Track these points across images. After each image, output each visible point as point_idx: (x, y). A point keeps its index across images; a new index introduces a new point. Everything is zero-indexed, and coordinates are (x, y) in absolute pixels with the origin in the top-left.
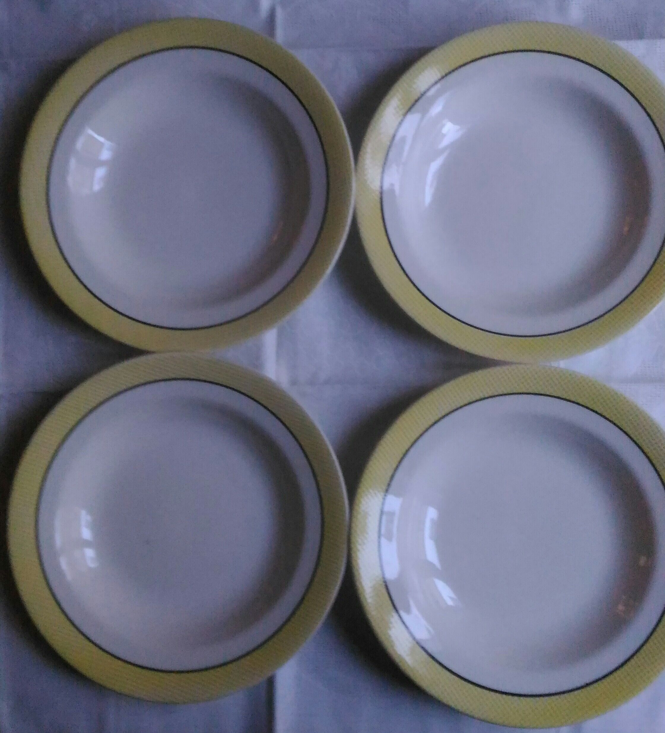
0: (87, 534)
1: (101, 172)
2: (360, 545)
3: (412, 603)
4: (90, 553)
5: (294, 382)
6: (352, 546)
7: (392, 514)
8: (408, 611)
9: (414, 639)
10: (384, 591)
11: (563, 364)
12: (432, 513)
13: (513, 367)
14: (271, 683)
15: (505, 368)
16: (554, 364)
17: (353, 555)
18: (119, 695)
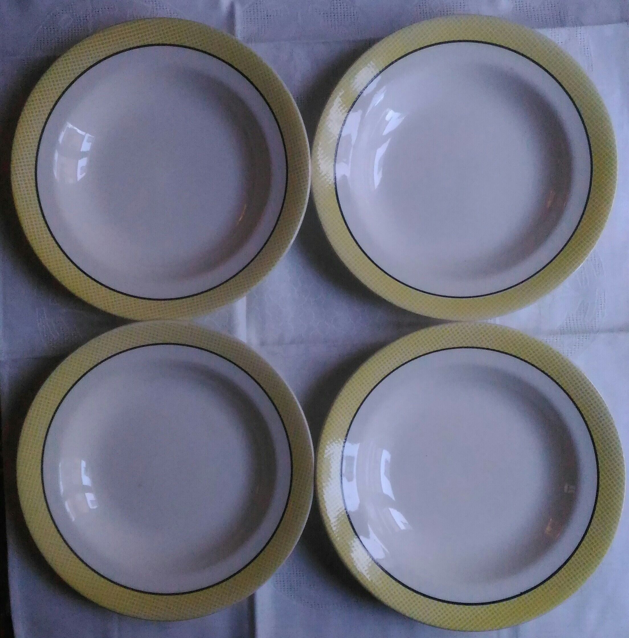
0: (86, 481)
1: (83, 162)
2: (324, 482)
3: (370, 529)
4: (90, 497)
5: (263, 344)
6: (318, 483)
7: (351, 459)
8: (367, 536)
9: (373, 559)
10: (347, 520)
11: (498, 321)
12: (386, 455)
13: (454, 325)
14: (252, 600)
15: (446, 326)
16: (491, 321)
17: (319, 491)
18: (121, 615)
